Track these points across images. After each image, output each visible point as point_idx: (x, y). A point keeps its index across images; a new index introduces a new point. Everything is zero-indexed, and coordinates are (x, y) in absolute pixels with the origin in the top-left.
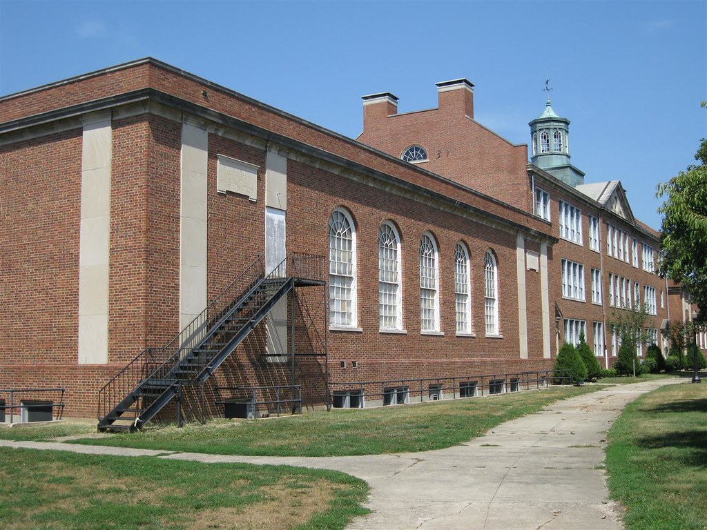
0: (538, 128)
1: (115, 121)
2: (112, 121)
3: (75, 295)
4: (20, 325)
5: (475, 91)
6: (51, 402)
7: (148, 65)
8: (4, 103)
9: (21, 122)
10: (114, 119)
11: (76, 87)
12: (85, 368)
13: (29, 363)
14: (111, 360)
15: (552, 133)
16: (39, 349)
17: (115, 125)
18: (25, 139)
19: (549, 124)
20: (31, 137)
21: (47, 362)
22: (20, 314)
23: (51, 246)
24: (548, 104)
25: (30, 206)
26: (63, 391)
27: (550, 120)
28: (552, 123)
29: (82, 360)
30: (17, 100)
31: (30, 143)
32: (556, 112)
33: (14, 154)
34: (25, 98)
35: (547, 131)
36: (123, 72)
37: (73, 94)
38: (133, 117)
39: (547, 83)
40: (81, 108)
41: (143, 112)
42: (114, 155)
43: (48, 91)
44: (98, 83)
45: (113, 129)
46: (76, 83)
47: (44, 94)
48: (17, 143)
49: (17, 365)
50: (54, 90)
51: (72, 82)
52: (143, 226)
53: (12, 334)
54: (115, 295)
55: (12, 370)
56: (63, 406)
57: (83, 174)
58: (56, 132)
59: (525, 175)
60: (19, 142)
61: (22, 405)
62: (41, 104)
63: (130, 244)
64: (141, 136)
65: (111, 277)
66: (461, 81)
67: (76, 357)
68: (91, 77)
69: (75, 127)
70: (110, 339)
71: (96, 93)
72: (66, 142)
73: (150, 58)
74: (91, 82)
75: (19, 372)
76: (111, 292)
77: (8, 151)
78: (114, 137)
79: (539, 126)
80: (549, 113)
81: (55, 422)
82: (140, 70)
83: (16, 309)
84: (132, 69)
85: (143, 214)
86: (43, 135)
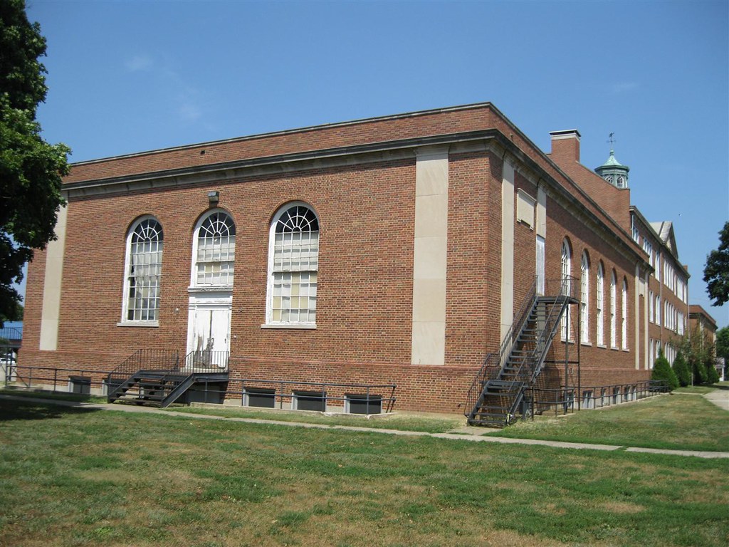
0: (603, 174)
1: (451, 155)
2: (449, 154)
3: (409, 304)
4: (343, 327)
5: (581, 141)
6: (381, 396)
7: (488, 109)
8: (323, 131)
9: (349, 149)
10: (450, 153)
11: (407, 122)
12: (419, 368)
13: (354, 361)
14: (448, 362)
15: (616, 178)
16: (366, 350)
17: (452, 158)
18: (348, 164)
19: (613, 170)
20: (355, 163)
21: (373, 361)
22: (343, 318)
23: (380, 260)
24: (611, 154)
25: (355, 223)
26: (394, 387)
27: (614, 167)
28: (616, 170)
29: (415, 361)
30: (339, 129)
31: (353, 168)
32: (618, 161)
33: (337, 177)
34: (347, 128)
35: (611, 177)
36: (458, 113)
37: (403, 128)
38: (471, 152)
39: (611, 135)
40: (419, 141)
41: (483, 149)
42: (451, 184)
43: (375, 124)
44: (431, 120)
45: (449, 161)
46: (407, 119)
47: (370, 125)
48: (340, 167)
49: (340, 362)
50: (381, 123)
51: (402, 117)
52: (485, 247)
53: (333, 335)
54: (453, 306)
55: (336, 366)
56: (394, 401)
57: (417, 199)
58: (384, 160)
59: (628, 215)
60: (342, 166)
61: (345, 397)
62: (367, 135)
63: (470, 262)
64: (481, 170)
65: (448, 290)
66: (572, 132)
67: (408, 358)
68: (424, 114)
69: (406, 157)
70: (447, 344)
71: (429, 129)
72: (395, 169)
73: (489, 103)
74: (423, 119)
75: (342, 369)
76: (448, 303)
77: (328, 173)
78: (451, 169)
79: (605, 172)
80: (612, 161)
81: (384, 415)
82: (479, 112)
83: (339, 313)
84: (469, 111)
85: (484, 237)
86: (370, 161)
